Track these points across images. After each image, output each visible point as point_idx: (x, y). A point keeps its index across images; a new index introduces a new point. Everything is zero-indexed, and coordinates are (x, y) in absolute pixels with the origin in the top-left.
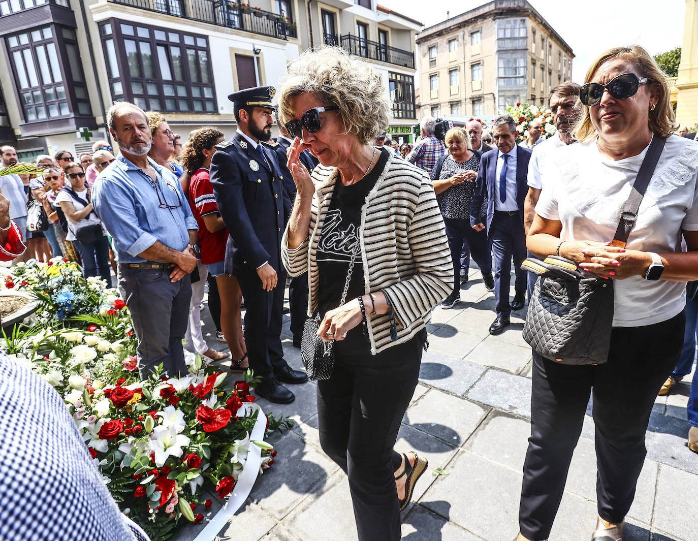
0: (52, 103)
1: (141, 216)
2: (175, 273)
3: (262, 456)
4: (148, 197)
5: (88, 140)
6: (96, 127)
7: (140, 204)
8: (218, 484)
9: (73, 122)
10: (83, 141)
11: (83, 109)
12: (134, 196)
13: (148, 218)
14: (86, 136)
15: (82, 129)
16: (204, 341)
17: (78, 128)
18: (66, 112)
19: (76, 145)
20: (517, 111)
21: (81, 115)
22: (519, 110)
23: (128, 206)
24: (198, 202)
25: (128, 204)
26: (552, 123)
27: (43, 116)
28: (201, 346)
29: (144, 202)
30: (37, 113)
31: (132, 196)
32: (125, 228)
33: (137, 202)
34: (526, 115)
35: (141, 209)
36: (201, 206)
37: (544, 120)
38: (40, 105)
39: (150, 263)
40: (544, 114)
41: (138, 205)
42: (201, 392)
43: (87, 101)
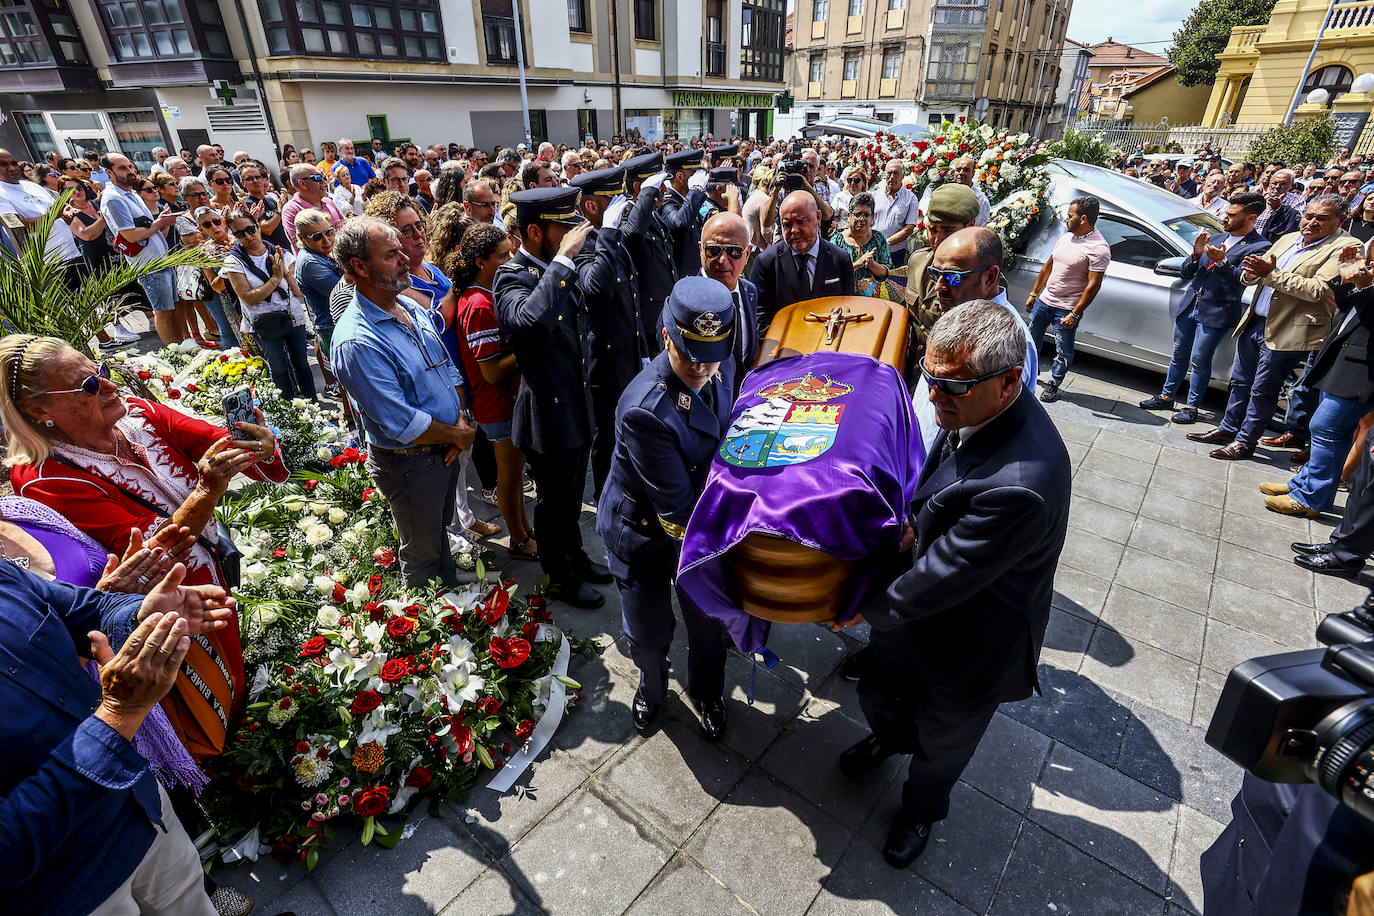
0: (160, 29)
1: (407, 385)
2: (450, 453)
3: (566, 694)
4: (412, 358)
5: (229, 102)
6: (241, 79)
7: (406, 371)
8: (517, 727)
9: (200, 67)
10: (221, 104)
11: (215, 46)
12: (395, 359)
13: (416, 388)
14: (226, 95)
15: (217, 83)
16: (470, 511)
17: (211, 81)
18: (186, 47)
19: (208, 109)
20: (957, 132)
21: (212, 55)
22: (962, 129)
23: (390, 377)
24: (471, 341)
25: (389, 374)
26: (1013, 160)
27: (146, 52)
28: (467, 518)
29: (410, 367)
30: (136, 46)
31: (392, 360)
32: (392, 408)
33: (401, 369)
34: (973, 140)
35: (406, 378)
36: (477, 347)
37: (1000, 154)
38: (138, 31)
39: (420, 447)
40: (1002, 144)
41: (404, 374)
42: (490, 617)
43: (220, 28)
